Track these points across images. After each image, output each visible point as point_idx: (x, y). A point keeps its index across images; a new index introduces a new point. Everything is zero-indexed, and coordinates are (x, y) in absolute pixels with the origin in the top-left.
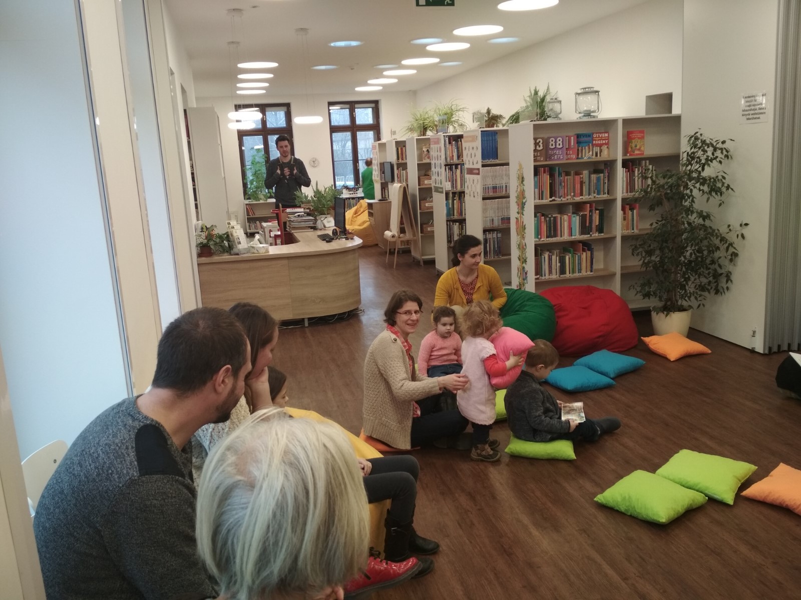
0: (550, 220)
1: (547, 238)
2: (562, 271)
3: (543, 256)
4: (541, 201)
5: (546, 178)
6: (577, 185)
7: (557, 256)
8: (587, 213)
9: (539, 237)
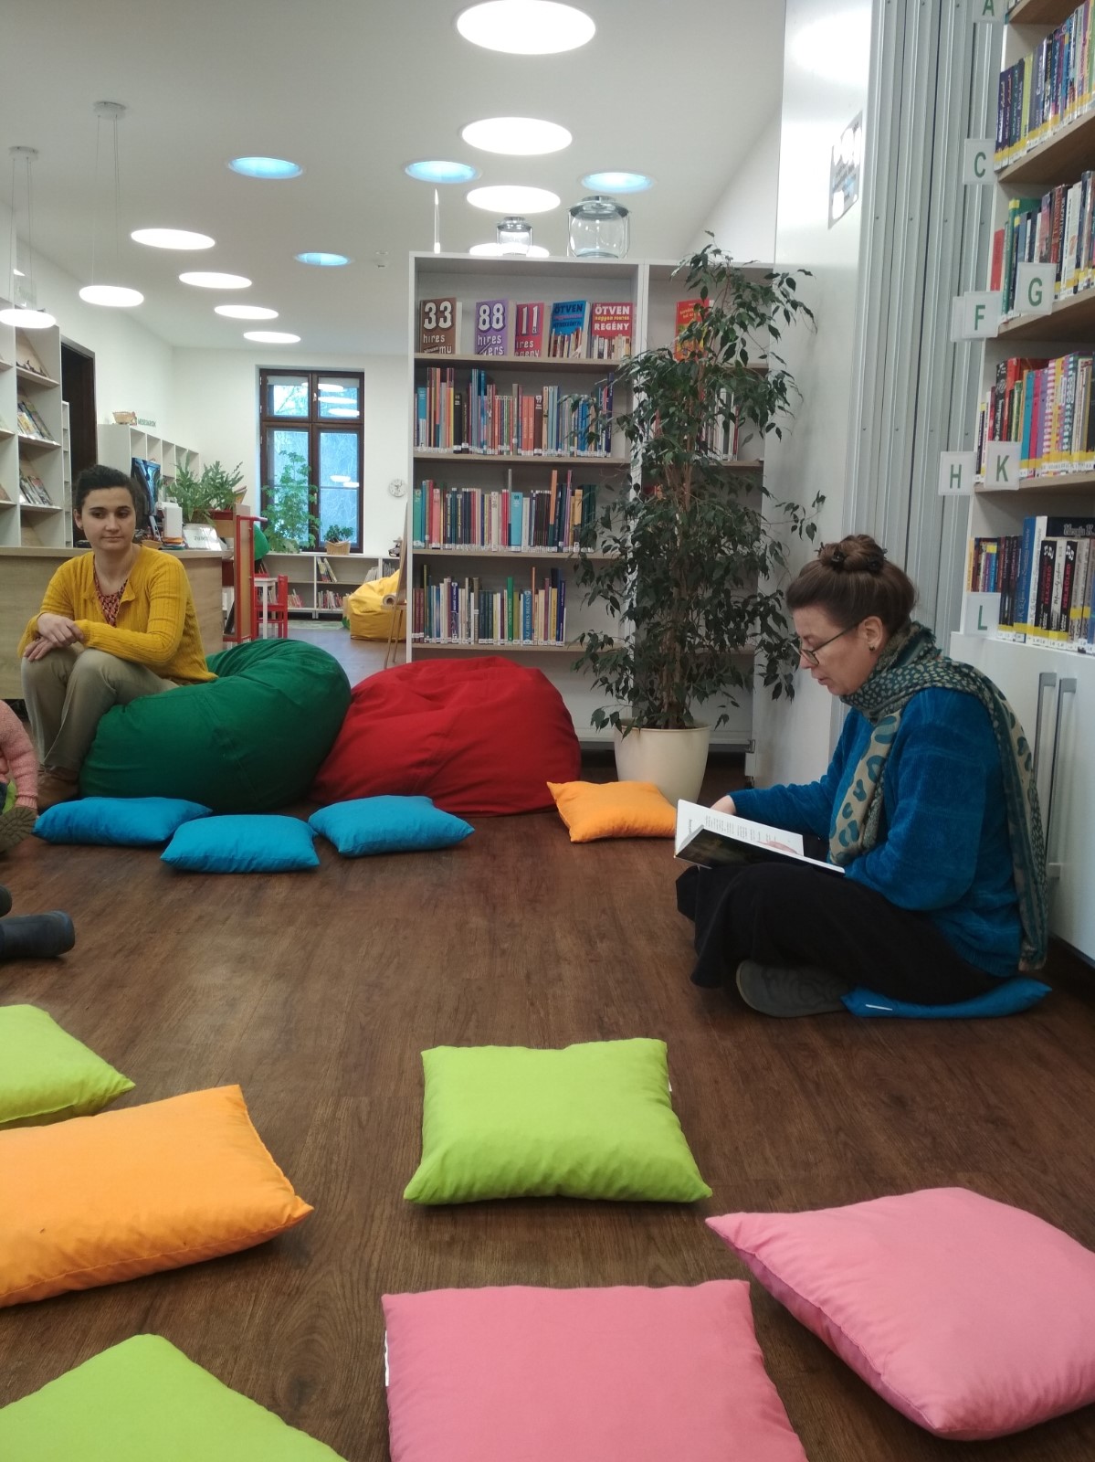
0: (455, 501)
1: (444, 542)
2: (485, 630)
3: (434, 588)
4: (432, 449)
5: (446, 394)
6: (525, 420)
7: (471, 590)
8: (553, 492)
9: (427, 537)
